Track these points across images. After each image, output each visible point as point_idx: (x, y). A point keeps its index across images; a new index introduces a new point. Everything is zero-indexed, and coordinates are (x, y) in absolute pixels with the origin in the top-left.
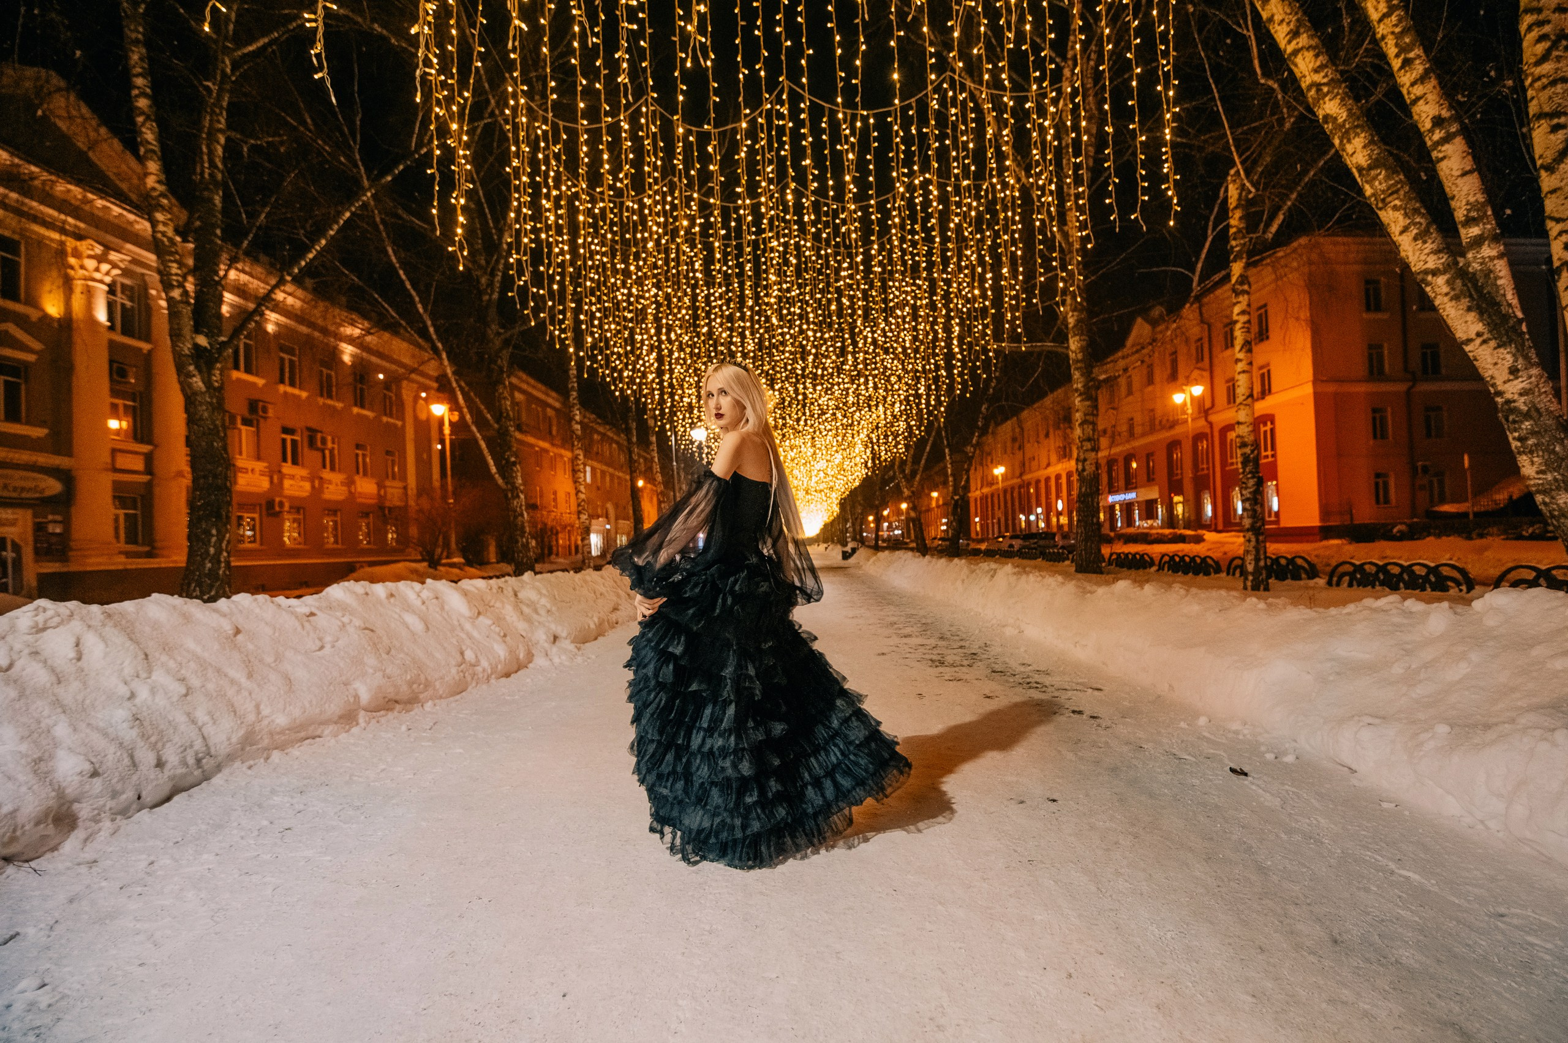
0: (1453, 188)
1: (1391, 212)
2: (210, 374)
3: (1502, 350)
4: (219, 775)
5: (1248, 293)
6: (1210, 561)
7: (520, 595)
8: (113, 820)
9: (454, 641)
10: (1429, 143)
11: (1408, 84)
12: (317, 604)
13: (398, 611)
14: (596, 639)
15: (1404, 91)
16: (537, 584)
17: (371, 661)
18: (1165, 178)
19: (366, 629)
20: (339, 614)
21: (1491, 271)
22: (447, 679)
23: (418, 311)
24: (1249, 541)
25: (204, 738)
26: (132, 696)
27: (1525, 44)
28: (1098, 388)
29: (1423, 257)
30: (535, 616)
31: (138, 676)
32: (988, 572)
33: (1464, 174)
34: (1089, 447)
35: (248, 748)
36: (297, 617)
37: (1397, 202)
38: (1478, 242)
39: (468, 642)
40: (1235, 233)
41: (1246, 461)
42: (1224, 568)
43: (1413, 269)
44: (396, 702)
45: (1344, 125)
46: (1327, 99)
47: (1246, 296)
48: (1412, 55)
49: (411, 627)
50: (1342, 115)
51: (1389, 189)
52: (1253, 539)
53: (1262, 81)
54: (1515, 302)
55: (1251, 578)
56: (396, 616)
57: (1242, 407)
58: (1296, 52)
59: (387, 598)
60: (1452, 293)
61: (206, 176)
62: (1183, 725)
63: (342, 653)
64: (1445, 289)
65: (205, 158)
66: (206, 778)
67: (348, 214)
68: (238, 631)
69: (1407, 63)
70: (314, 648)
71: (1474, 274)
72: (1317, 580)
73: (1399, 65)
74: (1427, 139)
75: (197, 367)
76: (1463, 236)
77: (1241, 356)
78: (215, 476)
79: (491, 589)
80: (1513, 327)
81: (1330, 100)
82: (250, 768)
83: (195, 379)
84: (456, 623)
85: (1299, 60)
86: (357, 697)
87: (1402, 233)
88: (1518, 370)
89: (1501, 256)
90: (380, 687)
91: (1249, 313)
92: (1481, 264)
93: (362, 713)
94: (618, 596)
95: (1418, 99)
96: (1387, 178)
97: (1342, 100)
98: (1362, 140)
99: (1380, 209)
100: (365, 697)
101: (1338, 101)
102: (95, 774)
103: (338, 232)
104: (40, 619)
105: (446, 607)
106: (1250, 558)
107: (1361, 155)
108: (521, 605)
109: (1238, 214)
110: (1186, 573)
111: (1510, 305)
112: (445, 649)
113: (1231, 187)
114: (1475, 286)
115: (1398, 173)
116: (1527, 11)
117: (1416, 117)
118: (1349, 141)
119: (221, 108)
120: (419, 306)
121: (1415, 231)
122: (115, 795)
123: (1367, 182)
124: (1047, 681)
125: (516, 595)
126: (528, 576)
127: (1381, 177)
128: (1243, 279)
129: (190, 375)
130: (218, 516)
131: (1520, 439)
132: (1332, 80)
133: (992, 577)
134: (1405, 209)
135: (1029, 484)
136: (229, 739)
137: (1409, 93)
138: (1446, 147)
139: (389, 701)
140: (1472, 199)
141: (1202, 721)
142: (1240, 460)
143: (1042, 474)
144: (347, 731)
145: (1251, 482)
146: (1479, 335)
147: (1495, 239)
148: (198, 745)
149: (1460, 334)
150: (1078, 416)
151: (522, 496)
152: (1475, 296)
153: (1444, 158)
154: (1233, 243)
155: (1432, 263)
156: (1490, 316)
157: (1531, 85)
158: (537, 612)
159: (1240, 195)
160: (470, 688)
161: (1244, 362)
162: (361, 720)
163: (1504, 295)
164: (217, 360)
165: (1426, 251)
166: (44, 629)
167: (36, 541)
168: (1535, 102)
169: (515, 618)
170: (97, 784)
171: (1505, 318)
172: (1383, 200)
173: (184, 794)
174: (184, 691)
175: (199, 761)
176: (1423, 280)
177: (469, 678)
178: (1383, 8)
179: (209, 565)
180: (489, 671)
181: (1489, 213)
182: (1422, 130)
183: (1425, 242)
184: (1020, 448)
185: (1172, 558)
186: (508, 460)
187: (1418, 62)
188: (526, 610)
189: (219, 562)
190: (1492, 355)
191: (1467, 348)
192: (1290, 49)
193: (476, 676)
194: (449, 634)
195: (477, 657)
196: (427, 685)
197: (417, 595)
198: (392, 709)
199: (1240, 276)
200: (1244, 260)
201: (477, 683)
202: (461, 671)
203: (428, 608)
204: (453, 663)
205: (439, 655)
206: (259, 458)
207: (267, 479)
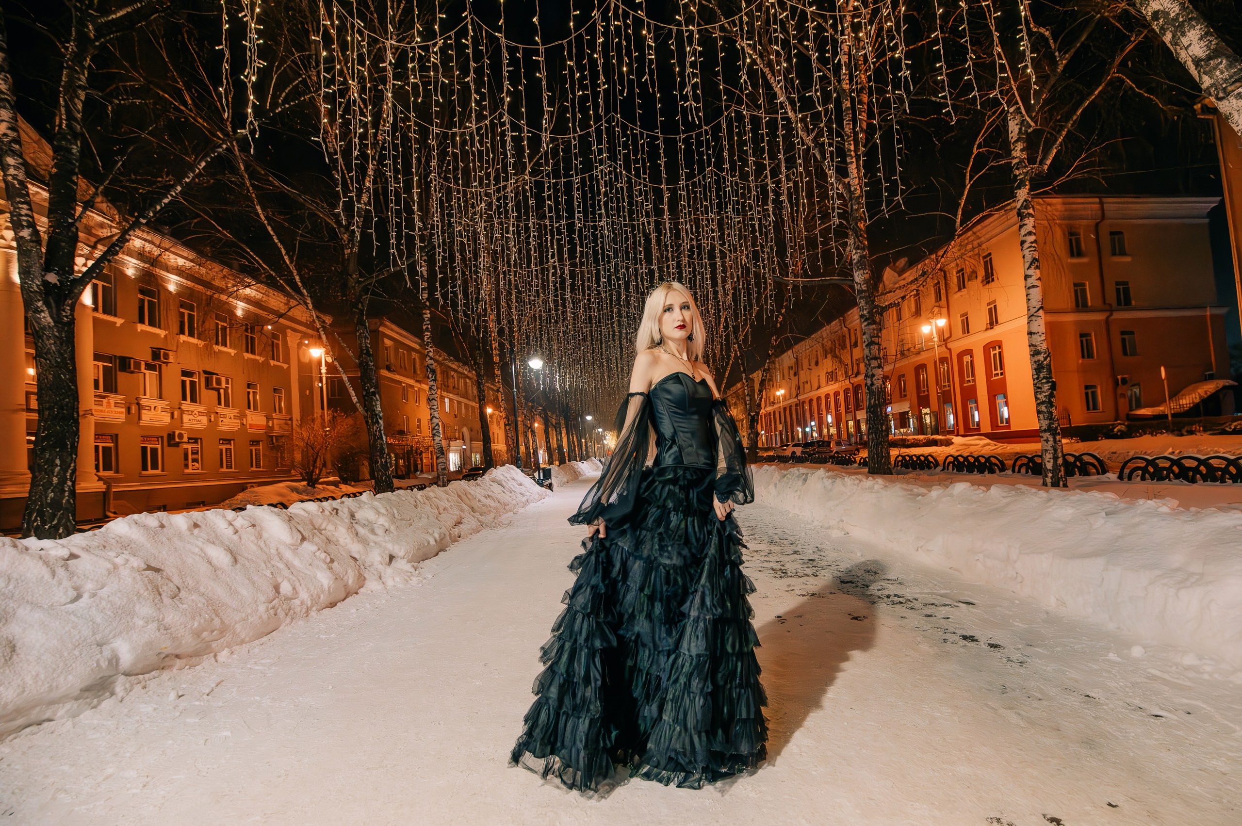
1: (1234, 101)
5: (1033, 216)
6: (994, 460)
7: (357, 516)
9: (268, 574)
12: (84, 543)
13: (200, 543)
14: (435, 555)
16: (376, 503)
17: (145, 609)
22: (251, 619)
24: (1046, 441)
30: (372, 537)
34: (876, 365)
39: (286, 572)
40: (1018, 164)
41: (1039, 368)
42: (1009, 466)
44: (177, 656)
45: (1176, 20)
47: (1032, 220)
49: (215, 561)
50: (1175, 10)
52: (1050, 440)
53: (1035, 30)
56: (197, 550)
57: (1034, 318)
59: (189, 530)
63: (104, 603)
75: (47, 303)
77: (1030, 272)
84: (273, 551)
91: (1035, 234)
93: (121, 679)
96: (1230, 66)
98: (1198, 31)
105: (265, 535)
106: (1047, 456)
107: (1198, 47)
108: (357, 526)
109: (1020, 146)
110: (970, 472)
112: (253, 583)
113: (1010, 123)
120: (285, 257)
125: (352, 516)
128: (1026, 205)
129: (36, 311)
135: (804, 403)
139: (167, 656)
142: (1033, 366)
143: (814, 394)
144: (95, 707)
145: (1046, 387)
150: (864, 338)
151: (382, 422)
154: (1017, 172)
158: (373, 532)
159: (1020, 129)
160: (282, 627)
161: (1034, 278)
162: (119, 689)
164: (67, 297)
169: (348, 541)
177: (282, 615)
180: (309, 603)
184: (795, 375)
185: (956, 459)
186: (368, 392)
188: (361, 531)
193: (292, 611)
194: (263, 565)
195: (294, 589)
196: (223, 630)
197: (231, 524)
198: (170, 667)
199: (1026, 200)
200: (1027, 187)
201: (292, 619)
202: (273, 608)
203: (240, 538)
204: (263, 599)
205: (245, 592)
206: (161, 397)
207: (169, 414)
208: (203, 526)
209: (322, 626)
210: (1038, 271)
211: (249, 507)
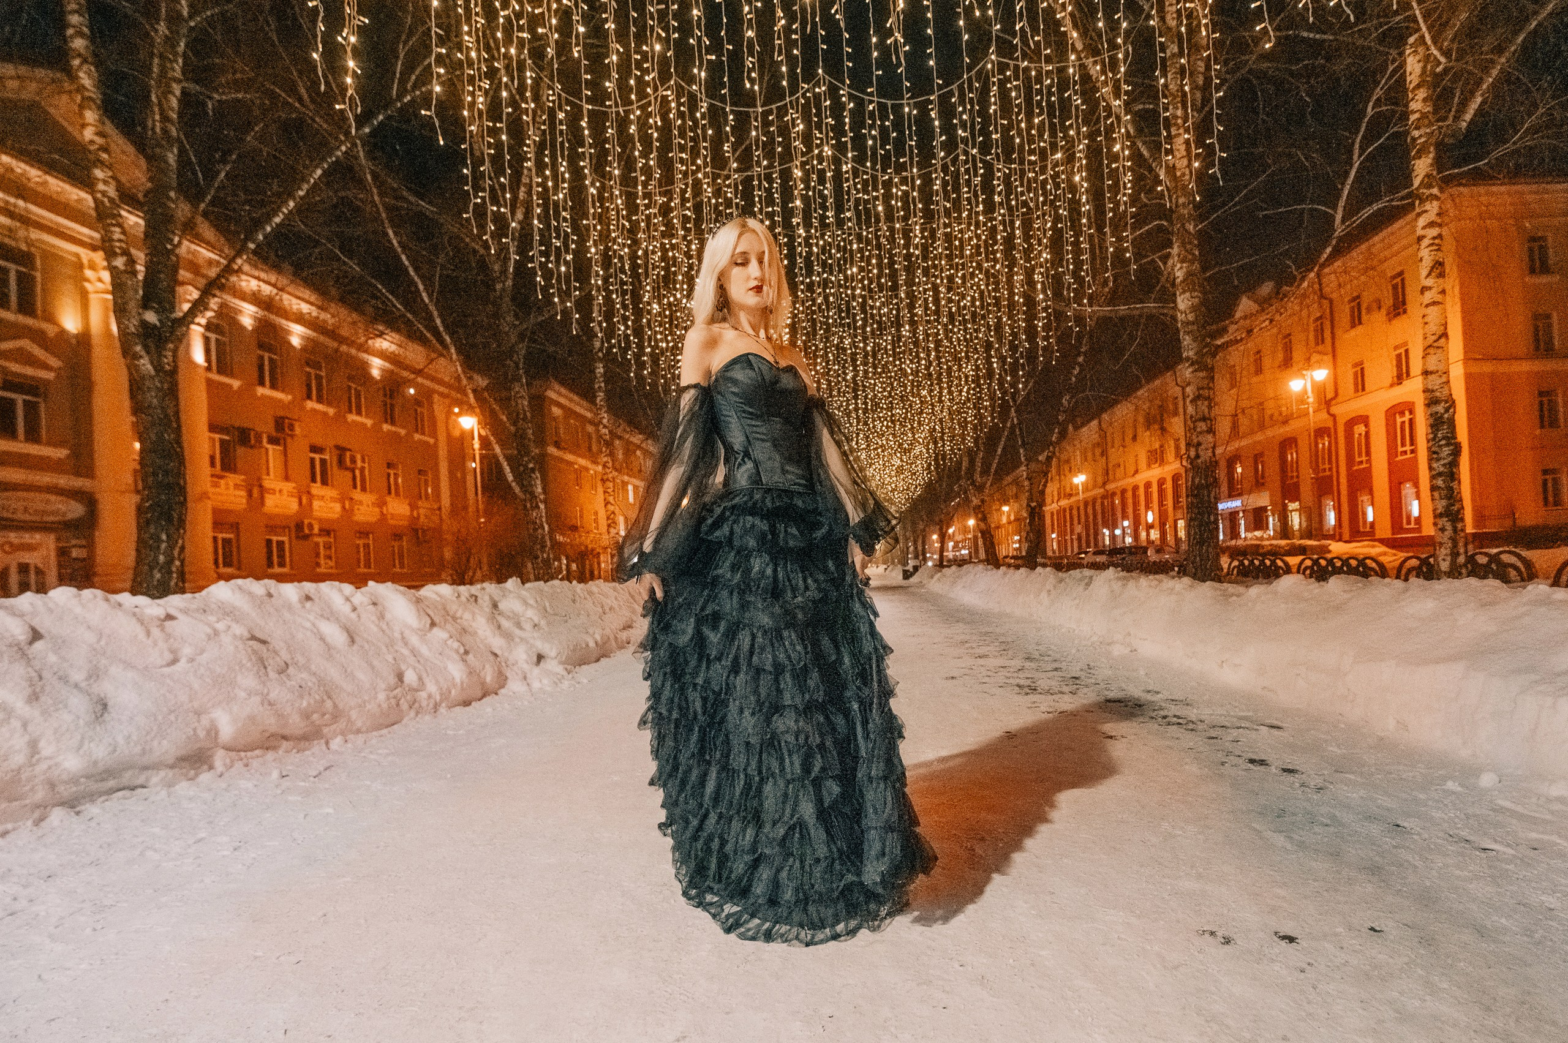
2: (160, 356)
5: (1437, 198)
7: (502, 606)
9: (390, 658)
13: (312, 618)
14: (598, 660)
16: (524, 592)
17: (247, 681)
19: (253, 638)
20: (212, 619)
23: (422, 300)
30: (516, 631)
34: (1205, 427)
36: (141, 621)
39: (412, 660)
40: (1417, 121)
42: (1390, 573)
44: (282, 738)
47: (1435, 203)
49: (328, 640)
52: (1447, 528)
57: (1432, 351)
59: (300, 602)
63: (203, 671)
70: (159, 662)
75: (146, 347)
77: (1429, 282)
79: (459, 596)
83: (143, 361)
84: (397, 635)
86: (213, 732)
90: (252, 718)
91: (1440, 225)
93: (220, 754)
100: (228, 730)
105: (388, 616)
108: (499, 618)
112: (373, 668)
119: (176, 53)
125: (495, 606)
126: (512, 583)
128: (1431, 181)
129: (136, 357)
130: (170, 519)
133: (1088, 584)
139: (271, 736)
143: (1129, 482)
144: (191, 779)
145: (1445, 451)
150: (1189, 391)
151: (542, 506)
158: (522, 628)
159: (1424, 68)
160: (405, 721)
161: (1434, 291)
162: (218, 764)
164: (168, 340)
167: (60, 566)
169: (488, 633)
177: (404, 707)
180: (438, 698)
184: (1102, 454)
185: (1318, 562)
188: (506, 623)
193: (417, 705)
194: (384, 649)
195: (420, 679)
196: (337, 715)
197: (348, 600)
198: (275, 748)
199: (1428, 176)
200: (1433, 155)
201: (417, 713)
202: (395, 697)
203: (359, 616)
204: (383, 686)
205: (362, 676)
206: (287, 478)
207: (296, 500)
208: (317, 600)
209: (451, 722)
210: (1438, 281)
211: (371, 582)
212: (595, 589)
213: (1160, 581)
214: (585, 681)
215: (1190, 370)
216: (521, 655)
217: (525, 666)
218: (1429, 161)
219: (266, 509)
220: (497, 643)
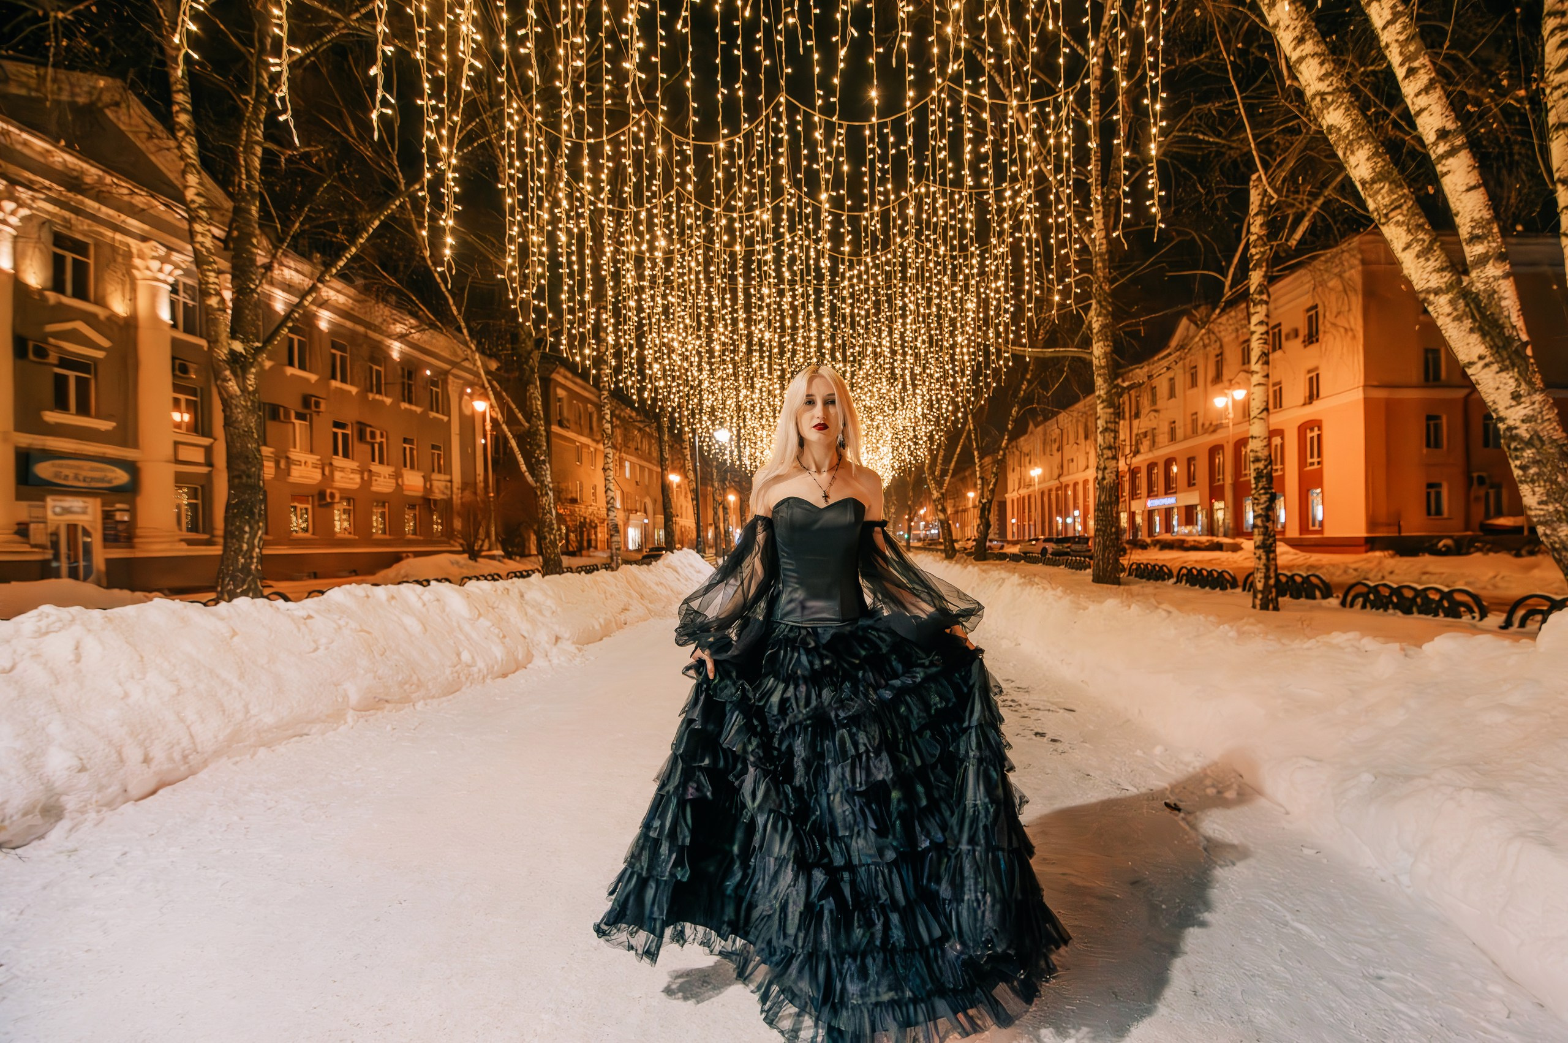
0: (1458, 203)
1: (1392, 226)
2: (244, 378)
3: (1504, 374)
4: (206, 770)
5: (1267, 303)
6: (1227, 576)
7: (527, 597)
8: (98, 812)
9: (452, 643)
10: (1433, 157)
11: (1412, 95)
12: (315, 607)
13: (397, 613)
14: (601, 639)
15: (1409, 101)
17: (363, 662)
18: (1150, 195)
19: (362, 631)
20: (337, 617)
21: (1495, 292)
22: (440, 679)
23: (452, 312)
24: (1259, 558)
25: (191, 736)
26: (126, 695)
27: (1547, 49)
28: (1120, 395)
29: (1425, 276)
30: (539, 617)
31: (133, 678)
32: (997, 581)
33: (1470, 189)
34: (1110, 455)
35: (235, 746)
36: (294, 620)
37: (1401, 218)
38: (1482, 260)
39: (466, 643)
40: (1255, 240)
41: (1259, 477)
42: (1240, 583)
43: (1416, 288)
44: (387, 701)
45: (1348, 136)
46: (1331, 108)
47: (1264, 306)
48: (1416, 64)
49: (409, 628)
50: (1346, 125)
51: (1392, 203)
52: (1264, 557)
54: (1520, 323)
55: (1260, 596)
56: (395, 618)
57: (1256, 420)
58: (1301, 60)
59: (388, 600)
60: (1455, 314)
61: (244, 187)
62: (1139, 753)
63: (335, 655)
64: (1448, 309)
65: (243, 170)
66: (192, 773)
67: (377, 223)
68: (234, 634)
69: (1411, 72)
70: (308, 647)
71: (1477, 294)
72: (1331, 600)
73: (1403, 74)
74: (1431, 152)
75: (234, 373)
76: (1467, 255)
77: (1257, 367)
78: (249, 477)
79: (496, 591)
80: (1516, 352)
81: (1335, 110)
82: (236, 763)
83: (230, 383)
84: (455, 624)
85: (1303, 67)
86: (346, 697)
87: (1404, 249)
88: (1520, 396)
89: (1506, 276)
90: (370, 688)
91: (1265, 324)
92: (1486, 283)
93: (351, 712)
94: (630, 596)
95: (1422, 111)
96: (1391, 192)
97: (1347, 109)
98: (1366, 152)
99: (1383, 224)
100: (354, 697)
101: (1342, 110)
102: (82, 769)
103: (368, 240)
104: (43, 624)
105: (447, 610)
106: (1259, 576)
107: (1365, 168)
108: (526, 607)
109: (1259, 220)
110: (1203, 587)
111: (1514, 327)
112: (441, 650)
113: (1253, 192)
114: (1478, 307)
115: (1401, 186)
116: (1550, 14)
117: (1420, 129)
118: (1352, 153)
119: (258, 121)
120: (454, 308)
121: (1418, 248)
122: (101, 788)
123: (1369, 196)
124: (1022, 698)
125: (522, 596)
126: (535, 578)
127: (1383, 191)
128: (1262, 289)
129: (225, 380)
130: (252, 514)
131: (1523, 468)
132: (1337, 88)
133: (1000, 586)
134: (1408, 225)
135: (1067, 486)
136: (216, 737)
137: (1413, 103)
138: (1451, 161)
139: (380, 700)
140: (1477, 216)
141: (1158, 750)
142: (1253, 474)
143: (1080, 476)
144: (335, 730)
145: (1264, 498)
146: (1481, 358)
147: (1501, 257)
148: (185, 742)
149: (1463, 357)
150: (1100, 423)
151: (551, 494)
152: (1478, 317)
153: (1449, 171)
154: (1254, 251)
155: (1436, 281)
156: (1492, 339)
157: (1551, 93)
158: (543, 615)
159: (1262, 201)
160: (464, 689)
161: (1260, 375)
162: (349, 719)
163: (1509, 317)
164: (252, 365)
165: (1429, 269)
166: (47, 633)
167: (105, 529)
168: (1553, 112)
169: (519, 620)
170: (85, 777)
171: (1509, 340)
172: (1386, 215)
173: (169, 788)
174: (174, 691)
175: (185, 757)
176: (1425, 300)
177: (463, 679)
178: (1387, 15)
179: (243, 561)
180: (485, 672)
181: (1495, 230)
182: (1427, 142)
183: (1428, 260)
184: (1058, 450)
185: (1190, 571)
186: (537, 459)
187: (1422, 71)
188: (531, 611)
189: (252, 557)
190: (1494, 379)
191: (1469, 371)
192: (1294, 57)
193: (471, 676)
194: (447, 635)
195: (473, 658)
196: (420, 685)
197: (420, 598)
198: (382, 709)
199: (1260, 285)
200: (1264, 269)
201: (472, 683)
202: (456, 672)
203: (428, 610)
204: (448, 663)
205: (434, 656)
206: (312, 452)
207: (319, 471)
210: (1265, 367)
211: (433, 583)
212: (598, 578)
213: (1045, 589)
214: (592, 658)
215: (1101, 406)
216: (543, 637)
217: (547, 646)
218: (1262, 274)
219: (291, 480)
220: (525, 627)
